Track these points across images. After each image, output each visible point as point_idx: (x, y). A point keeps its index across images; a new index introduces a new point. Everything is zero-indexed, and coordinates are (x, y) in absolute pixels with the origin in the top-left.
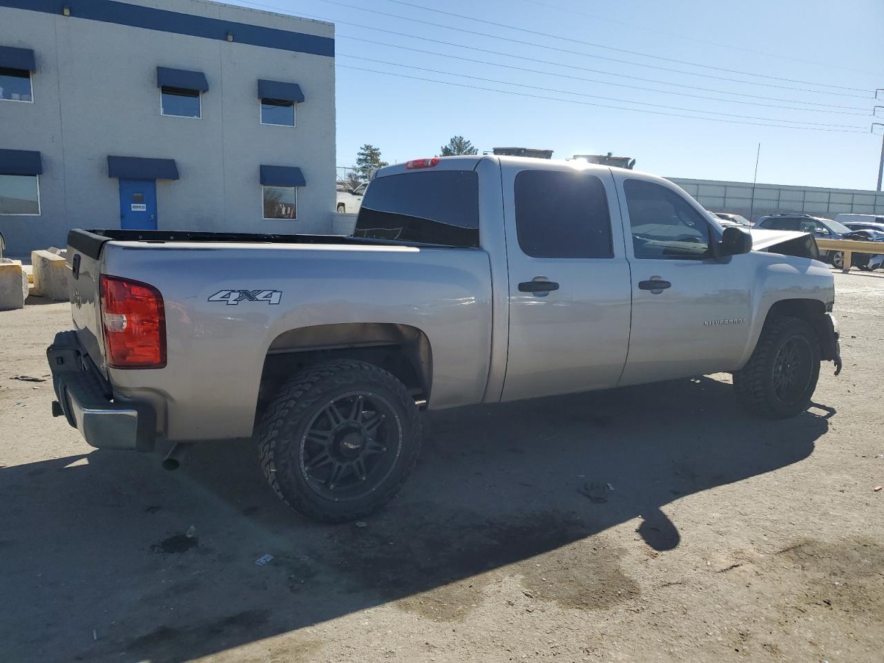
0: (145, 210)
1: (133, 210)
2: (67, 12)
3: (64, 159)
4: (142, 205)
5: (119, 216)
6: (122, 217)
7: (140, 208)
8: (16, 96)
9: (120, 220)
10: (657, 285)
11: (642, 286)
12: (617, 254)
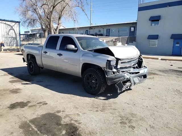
2: (168, 6)
3: (163, 36)
4: (178, 45)
9: (172, 48)
10: (60, 55)
11: (58, 54)
12: (57, 49)
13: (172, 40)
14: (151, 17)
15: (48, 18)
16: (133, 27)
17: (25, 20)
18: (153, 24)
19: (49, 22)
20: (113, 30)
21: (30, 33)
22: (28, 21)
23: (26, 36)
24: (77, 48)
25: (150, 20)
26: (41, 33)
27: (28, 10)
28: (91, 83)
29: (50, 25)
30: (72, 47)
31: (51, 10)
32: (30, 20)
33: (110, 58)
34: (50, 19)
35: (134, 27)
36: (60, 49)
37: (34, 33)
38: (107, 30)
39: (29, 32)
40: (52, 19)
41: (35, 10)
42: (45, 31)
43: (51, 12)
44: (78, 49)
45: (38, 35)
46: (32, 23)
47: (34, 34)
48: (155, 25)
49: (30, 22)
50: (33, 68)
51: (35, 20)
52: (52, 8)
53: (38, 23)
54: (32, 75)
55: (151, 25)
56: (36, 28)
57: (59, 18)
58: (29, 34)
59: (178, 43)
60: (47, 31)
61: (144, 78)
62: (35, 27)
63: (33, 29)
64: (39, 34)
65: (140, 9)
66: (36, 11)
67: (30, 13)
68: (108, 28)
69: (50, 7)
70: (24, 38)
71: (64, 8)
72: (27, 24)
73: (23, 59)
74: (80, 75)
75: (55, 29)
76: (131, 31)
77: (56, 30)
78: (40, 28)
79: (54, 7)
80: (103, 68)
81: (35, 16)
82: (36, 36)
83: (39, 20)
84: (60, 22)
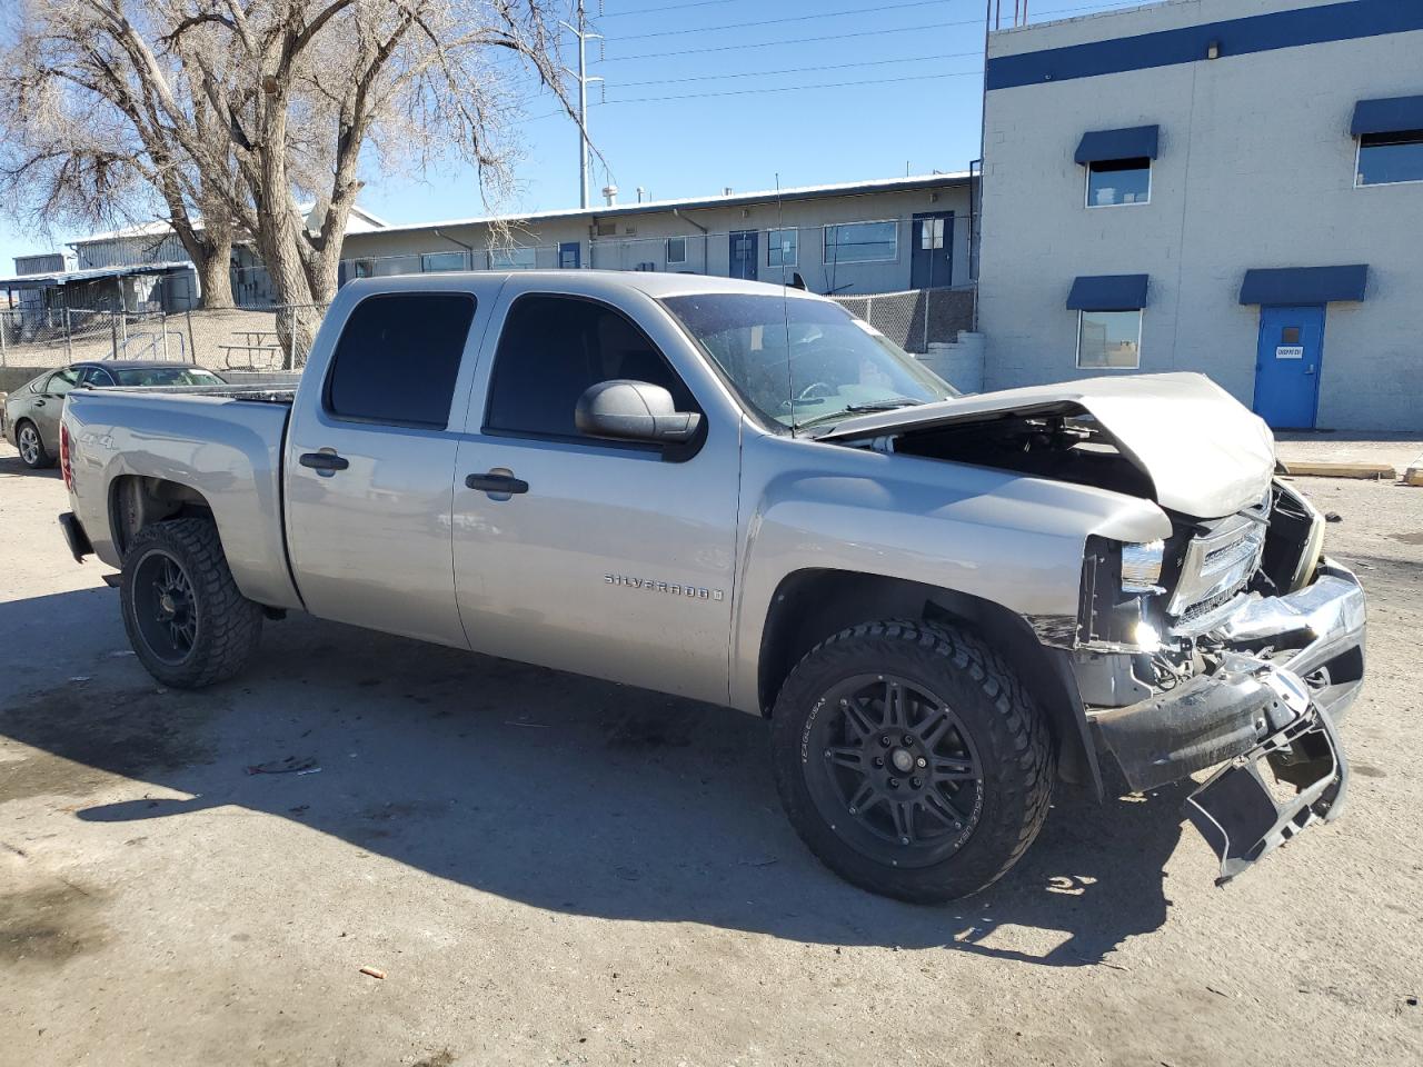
0: (1300, 356)
1: (1278, 356)
2: (1213, 52)
3: (1180, 282)
4: (1295, 348)
5: (1254, 368)
6: (1259, 368)
7: (1294, 353)
8: (1129, 197)
9: (1254, 373)
10: (500, 485)
11: (475, 481)
12: (455, 423)
13: (1252, 315)
14: (1087, 135)
15: (241, 139)
16: (938, 215)
17: (22, 158)
18: (1106, 194)
19: (257, 173)
20: (785, 239)
21: (73, 269)
22: (49, 170)
23: (35, 294)
24: (695, 418)
25: (1079, 160)
26: (169, 271)
27: (43, 73)
28: (885, 773)
29: (263, 199)
30: (646, 401)
31: (271, 67)
32: (62, 159)
33: (1117, 514)
34: (265, 150)
35: (948, 217)
36: (497, 426)
37: (108, 270)
38: (734, 240)
39: (56, 261)
40: (280, 150)
41: (109, 72)
42: (204, 252)
43: (275, 88)
44: (704, 422)
45: (144, 289)
46: (88, 182)
47: (108, 282)
48: (1119, 199)
49: (62, 181)
50: (181, 616)
51: (113, 157)
52: (277, 49)
53: (140, 182)
54: (186, 685)
55: (1092, 201)
56: (127, 231)
57: (347, 143)
58: (60, 277)
59: (1288, 340)
60: (227, 254)
61: (1334, 682)
62: (119, 217)
63: (97, 237)
64: (152, 280)
65: (1003, 72)
66: (116, 81)
67: (63, 99)
68: (743, 225)
69: (252, 40)
70: (17, 318)
71: (384, 53)
72: (36, 193)
73: (72, 524)
74: (747, 696)
75: (306, 233)
76: (926, 244)
77: (319, 244)
78: (164, 228)
79: (294, 44)
80: (1043, 624)
81: (113, 128)
82: (131, 295)
83: (146, 161)
84: (350, 174)
